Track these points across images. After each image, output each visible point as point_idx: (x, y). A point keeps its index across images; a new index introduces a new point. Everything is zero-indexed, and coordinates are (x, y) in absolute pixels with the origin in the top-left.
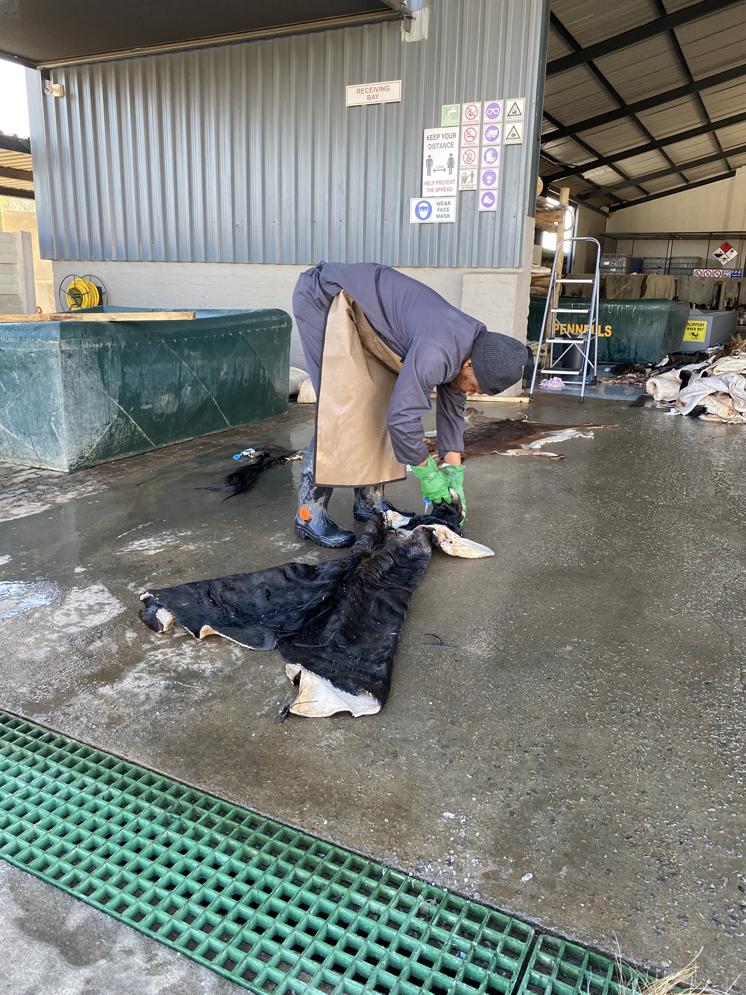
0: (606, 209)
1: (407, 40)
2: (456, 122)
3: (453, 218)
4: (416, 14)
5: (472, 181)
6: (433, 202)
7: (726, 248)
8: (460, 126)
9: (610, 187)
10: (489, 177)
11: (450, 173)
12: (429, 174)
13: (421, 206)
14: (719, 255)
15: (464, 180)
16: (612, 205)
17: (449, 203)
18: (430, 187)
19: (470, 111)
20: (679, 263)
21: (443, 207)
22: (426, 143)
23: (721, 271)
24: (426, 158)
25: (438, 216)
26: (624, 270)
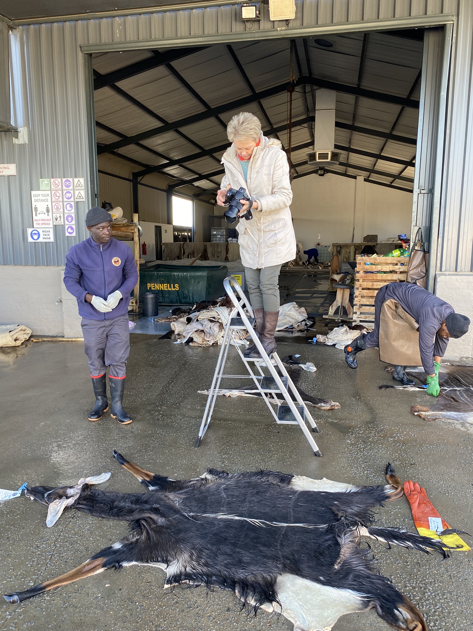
1: (17, 142)
2: (48, 188)
3: (52, 240)
4: (20, 129)
5: (60, 220)
6: (40, 231)
8: (51, 190)
10: (70, 218)
11: (48, 215)
12: (36, 215)
13: (34, 232)
15: (56, 219)
17: (49, 231)
18: (38, 222)
19: (55, 183)
21: (46, 233)
22: (33, 199)
24: (33, 207)
25: (44, 238)
26: (224, 237)
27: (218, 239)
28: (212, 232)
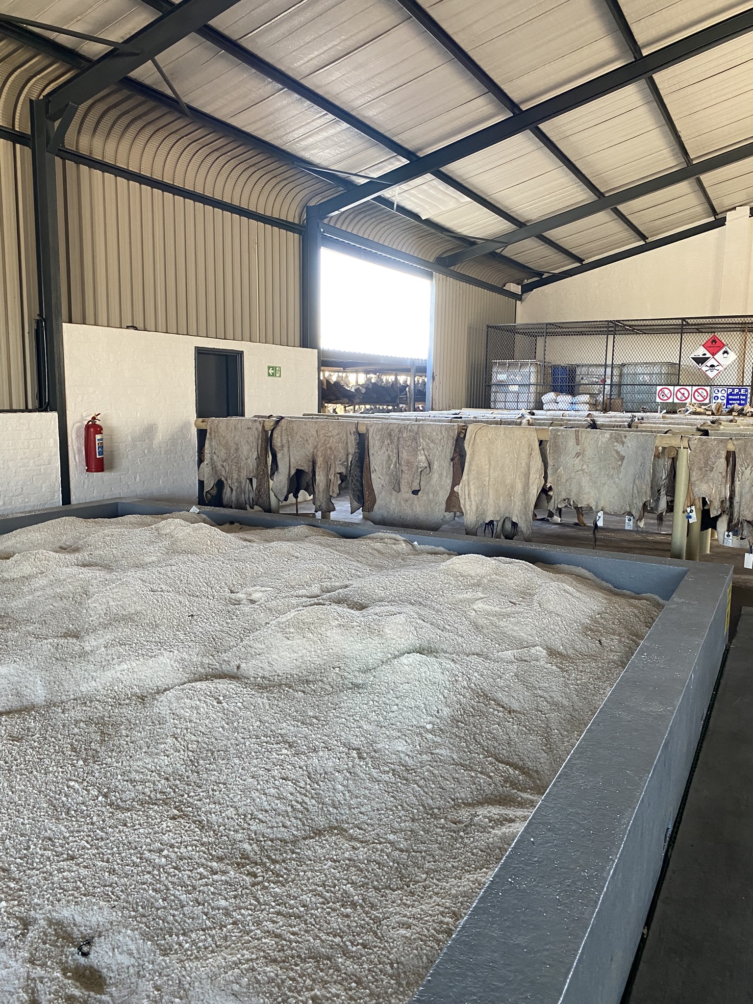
0: (516, 288)
7: (715, 346)
9: (492, 241)
14: (700, 361)
16: (526, 282)
20: (635, 374)
23: (708, 388)
26: (532, 389)
27: (510, 397)
28: (494, 375)
